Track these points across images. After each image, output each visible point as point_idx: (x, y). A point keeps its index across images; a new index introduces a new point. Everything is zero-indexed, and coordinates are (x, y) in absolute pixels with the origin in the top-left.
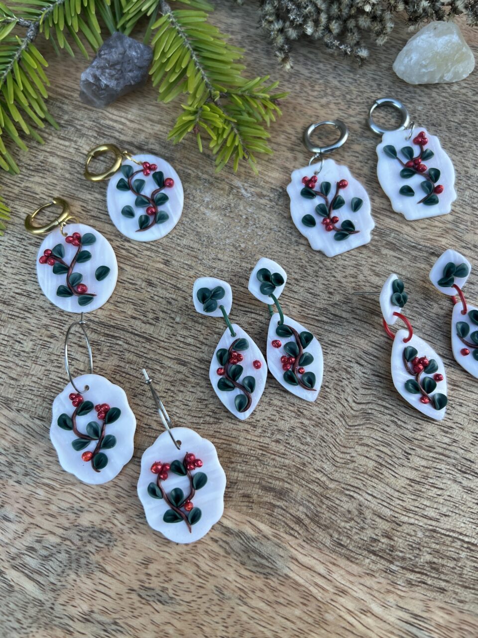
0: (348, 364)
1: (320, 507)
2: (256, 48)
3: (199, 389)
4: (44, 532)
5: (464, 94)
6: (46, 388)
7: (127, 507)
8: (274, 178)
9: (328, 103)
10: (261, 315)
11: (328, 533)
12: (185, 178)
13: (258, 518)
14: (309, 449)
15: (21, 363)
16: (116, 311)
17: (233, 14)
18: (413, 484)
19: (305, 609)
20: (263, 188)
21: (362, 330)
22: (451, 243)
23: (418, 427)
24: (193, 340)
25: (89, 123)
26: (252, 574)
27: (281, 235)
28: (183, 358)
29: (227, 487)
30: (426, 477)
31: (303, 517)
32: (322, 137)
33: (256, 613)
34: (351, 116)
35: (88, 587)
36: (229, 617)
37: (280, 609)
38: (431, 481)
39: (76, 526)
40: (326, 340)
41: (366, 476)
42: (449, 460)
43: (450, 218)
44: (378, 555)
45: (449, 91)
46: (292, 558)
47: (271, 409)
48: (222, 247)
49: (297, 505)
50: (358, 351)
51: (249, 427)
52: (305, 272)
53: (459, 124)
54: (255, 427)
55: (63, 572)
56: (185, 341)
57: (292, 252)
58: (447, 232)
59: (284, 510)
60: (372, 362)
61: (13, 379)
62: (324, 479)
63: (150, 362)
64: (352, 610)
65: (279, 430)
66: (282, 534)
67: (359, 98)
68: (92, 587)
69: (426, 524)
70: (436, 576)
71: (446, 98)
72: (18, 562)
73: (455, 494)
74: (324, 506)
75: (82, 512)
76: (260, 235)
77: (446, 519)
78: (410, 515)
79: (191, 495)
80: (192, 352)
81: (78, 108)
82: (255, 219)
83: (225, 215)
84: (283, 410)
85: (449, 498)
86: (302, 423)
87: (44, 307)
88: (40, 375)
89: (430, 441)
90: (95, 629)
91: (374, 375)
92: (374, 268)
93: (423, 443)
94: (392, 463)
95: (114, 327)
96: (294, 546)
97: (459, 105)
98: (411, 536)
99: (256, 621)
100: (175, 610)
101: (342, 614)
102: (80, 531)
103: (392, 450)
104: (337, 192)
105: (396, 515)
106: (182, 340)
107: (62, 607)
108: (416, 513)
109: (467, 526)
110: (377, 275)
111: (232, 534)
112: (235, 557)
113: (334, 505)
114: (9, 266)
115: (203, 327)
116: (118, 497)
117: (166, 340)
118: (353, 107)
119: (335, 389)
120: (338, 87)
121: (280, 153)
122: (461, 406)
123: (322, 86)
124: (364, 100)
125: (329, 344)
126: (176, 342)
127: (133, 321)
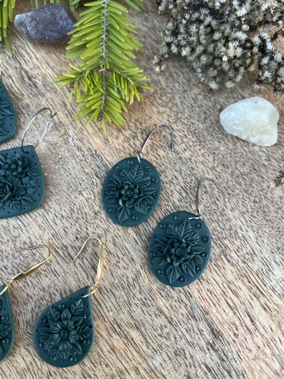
0: (54, 291)
5: (259, 156)
8: (95, 143)
9: (164, 113)
10: (25, 226)
17: (145, 23)
20: (84, 145)
27: (74, 181)
40: (52, 267)
41: (15, 370)
45: (251, 148)
50: (66, 287)
52: (72, 214)
53: (242, 174)
57: (73, 197)
67: (186, 120)
71: (246, 152)
76: (61, 174)
82: (65, 162)
92: (116, 238)
93: (65, 374)
94: (36, 373)
97: (251, 161)
103: (42, 365)
110: (115, 244)
118: (178, 123)
119: (35, 303)
120: (178, 105)
121: (110, 128)
122: (107, 366)
123: (168, 99)
124: (189, 124)
125: (52, 271)
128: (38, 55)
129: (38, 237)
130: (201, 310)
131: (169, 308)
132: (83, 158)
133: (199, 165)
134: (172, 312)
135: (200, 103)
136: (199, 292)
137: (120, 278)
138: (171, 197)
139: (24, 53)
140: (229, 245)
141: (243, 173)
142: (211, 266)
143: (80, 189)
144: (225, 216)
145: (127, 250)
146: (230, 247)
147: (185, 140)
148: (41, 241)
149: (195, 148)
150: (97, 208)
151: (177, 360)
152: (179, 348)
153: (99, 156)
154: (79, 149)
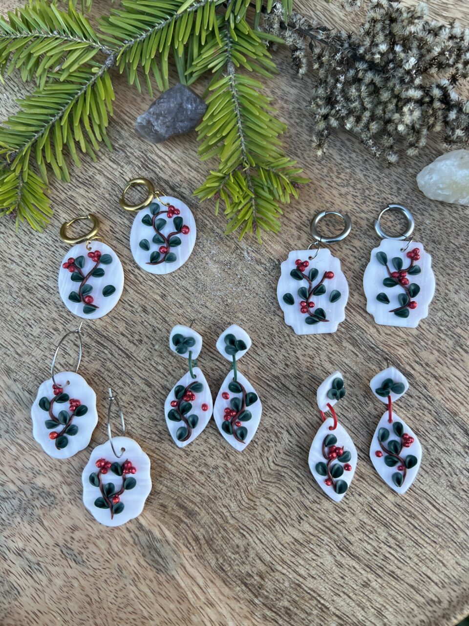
0: (280, 430)
1: (217, 535)
2: (302, 121)
3: (155, 410)
4: (7, 479)
6: (40, 369)
7: (73, 482)
8: (275, 250)
10: (224, 365)
11: (216, 557)
12: (201, 227)
13: (166, 526)
14: (224, 487)
15: (27, 343)
16: (111, 324)
17: (293, 83)
18: (296, 543)
19: (178, 605)
20: (263, 256)
21: (301, 405)
22: (407, 355)
23: (318, 500)
24: (163, 368)
25: (138, 153)
26: (148, 566)
27: (263, 301)
28: (150, 380)
29: (151, 494)
30: (309, 542)
31: (201, 537)
32: (330, 224)
33: (142, 595)
34: (363, 211)
35: (27, 531)
36: (121, 590)
37: (160, 599)
38: (312, 546)
39: (32, 483)
40: (269, 404)
41: (261, 524)
42: (333, 535)
43: (415, 332)
44: (248, 588)
45: (461, 213)
46: (182, 565)
47: (205, 445)
48: (212, 297)
49: (199, 527)
50: (291, 422)
51: (184, 453)
52: (273, 340)
53: (458, 248)
54: (188, 455)
55: (12, 514)
56: (157, 367)
57: (268, 319)
58: (407, 344)
59: (188, 527)
60: (299, 434)
61: (18, 354)
62: (227, 514)
63: (124, 376)
64: (214, 620)
65: (206, 465)
66: (180, 544)
68: (29, 531)
69: (294, 578)
70: (288, 620)
71: (456, 219)
73: (327, 563)
74: (220, 535)
75: (39, 474)
76: (246, 297)
77: (312, 580)
78: (285, 566)
79: (121, 492)
80: (159, 378)
81: (133, 136)
82: (247, 281)
83: (224, 270)
84: (215, 450)
85: (320, 565)
86: (226, 465)
87: (57, 303)
88: (38, 357)
89: (323, 515)
90: (23, 563)
91: (297, 446)
92: (331, 356)
93: (317, 514)
94: (286, 521)
95: (105, 337)
96: (187, 557)
97: (465, 229)
98: (279, 582)
99: (140, 601)
100: (84, 571)
101: (205, 620)
102: (33, 488)
103: (289, 511)
104: (322, 281)
105: (274, 563)
106: (155, 365)
107: (4, 539)
108: (289, 567)
109: (327, 591)
110: (331, 362)
111: (143, 530)
112: (140, 549)
113: (228, 537)
114: (40, 260)
115: (175, 360)
116: (68, 472)
117: (142, 361)
118: (368, 203)
119: (262, 446)
120: (362, 181)
121: (288, 228)
122: (360, 495)
123: (348, 176)
124: (380, 200)
125: (270, 408)
126: (149, 365)
127: (121, 337)
128: (173, 157)
130: (448, 413)
131: (412, 418)
134: (416, 422)
136: (441, 393)
137: (349, 398)
139: (156, 158)
140: (462, 333)
141: (459, 246)
142: (447, 361)
144: (450, 301)
145: (348, 366)
146: (464, 336)
149: (396, 228)
151: (435, 472)
152: (434, 458)
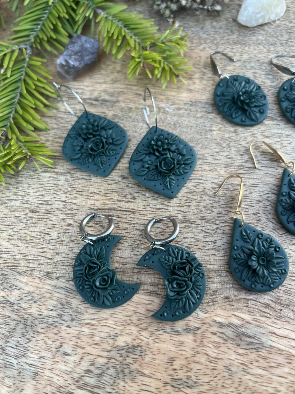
0: (267, 196)
4: (94, 357)
7: (147, 325)
9: (204, 49)
10: (201, 179)
11: (290, 309)
13: (239, 311)
15: (52, 247)
16: (107, 199)
19: (291, 366)
21: (270, 172)
24: (161, 206)
26: (247, 351)
27: (198, 128)
31: (269, 302)
33: (258, 378)
35: (134, 389)
36: (240, 385)
37: (273, 370)
39: (116, 347)
40: (248, 184)
45: (274, 24)
50: (271, 186)
51: (215, 251)
52: (221, 146)
53: (287, 41)
54: (218, 251)
55: (114, 383)
56: (156, 207)
57: (209, 136)
59: (255, 301)
61: (49, 259)
63: (137, 226)
66: (259, 318)
67: (222, 41)
68: (137, 388)
71: (274, 29)
72: (81, 382)
74: (281, 292)
75: (117, 336)
76: (185, 132)
80: (162, 213)
82: (179, 123)
87: (59, 208)
88: (66, 252)
92: (264, 134)
95: (108, 209)
96: (270, 324)
99: (259, 384)
100: (201, 390)
102: (119, 350)
106: (154, 207)
110: (267, 137)
111: (224, 326)
112: (232, 342)
113: (288, 289)
114: (31, 188)
116: (139, 320)
117: (143, 210)
118: (219, 47)
119: (264, 213)
120: (208, 38)
123: (198, 40)
124: (226, 41)
125: (251, 186)
126: (150, 209)
127: (119, 203)
128: (86, 84)
129: (217, 177)
132: (188, 111)
133: (259, 56)
135: (218, 27)
138: (266, 85)
143: (208, 129)
145: (278, 133)
147: (235, 51)
148: (222, 178)
149: (246, 50)
150: (232, 129)
153: (196, 102)
154: (179, 109)
